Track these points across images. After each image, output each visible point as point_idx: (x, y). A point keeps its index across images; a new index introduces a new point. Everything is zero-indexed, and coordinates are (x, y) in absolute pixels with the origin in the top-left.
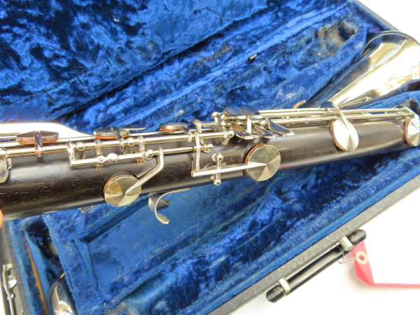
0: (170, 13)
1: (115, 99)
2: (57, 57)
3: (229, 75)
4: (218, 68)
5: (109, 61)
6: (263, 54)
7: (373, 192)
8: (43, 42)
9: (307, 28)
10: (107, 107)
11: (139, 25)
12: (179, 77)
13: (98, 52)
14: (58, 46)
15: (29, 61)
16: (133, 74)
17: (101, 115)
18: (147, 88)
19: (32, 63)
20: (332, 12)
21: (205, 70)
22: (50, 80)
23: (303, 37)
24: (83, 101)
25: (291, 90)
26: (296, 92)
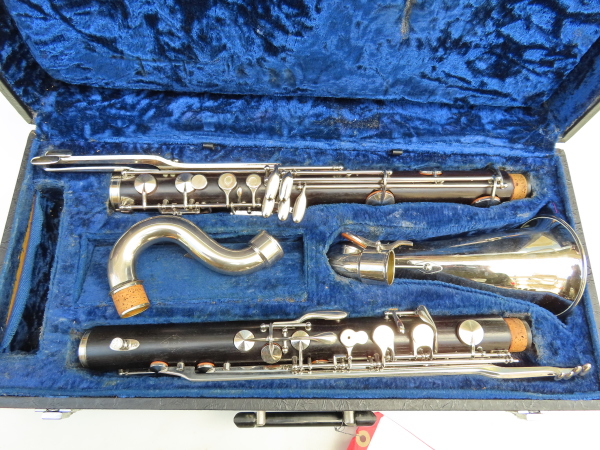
0: (328, 54)
1: (216, 104)
2: (171, 34)
3: (358, 155)
4: (351, 139)
5: (228, 66)
6: (412, 154)
7: (412, 385)
8: (164, 13)
9: (484, 155)
10: (202, 109)
11: (284, 49)
12: (300, 124)
13: (220, 51)
14: (178, 25)
15: (138, 23)
16: (250, 90)
17: (189, 115)
18: (258, 114)
19: (140, 26)
20: (526, 154)
21: (334, 133)
22: (151, 52)
23: (471, 162)
24: (177, 88)
25: (411, 218)
26: (416, 224)
